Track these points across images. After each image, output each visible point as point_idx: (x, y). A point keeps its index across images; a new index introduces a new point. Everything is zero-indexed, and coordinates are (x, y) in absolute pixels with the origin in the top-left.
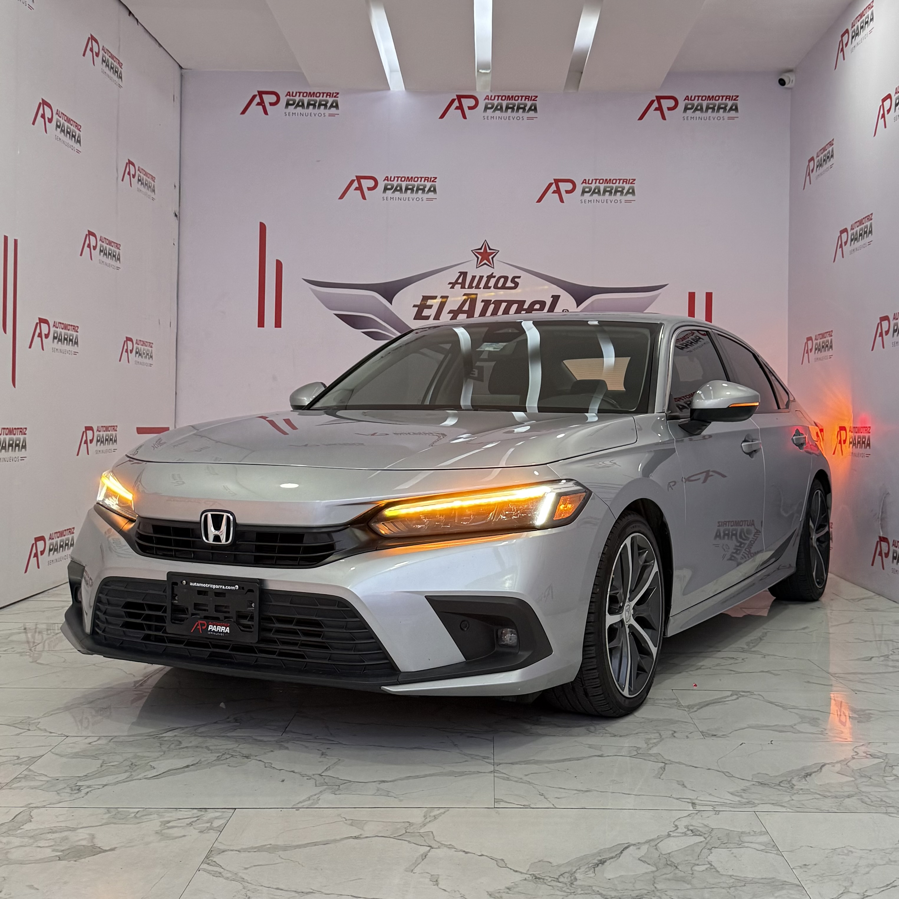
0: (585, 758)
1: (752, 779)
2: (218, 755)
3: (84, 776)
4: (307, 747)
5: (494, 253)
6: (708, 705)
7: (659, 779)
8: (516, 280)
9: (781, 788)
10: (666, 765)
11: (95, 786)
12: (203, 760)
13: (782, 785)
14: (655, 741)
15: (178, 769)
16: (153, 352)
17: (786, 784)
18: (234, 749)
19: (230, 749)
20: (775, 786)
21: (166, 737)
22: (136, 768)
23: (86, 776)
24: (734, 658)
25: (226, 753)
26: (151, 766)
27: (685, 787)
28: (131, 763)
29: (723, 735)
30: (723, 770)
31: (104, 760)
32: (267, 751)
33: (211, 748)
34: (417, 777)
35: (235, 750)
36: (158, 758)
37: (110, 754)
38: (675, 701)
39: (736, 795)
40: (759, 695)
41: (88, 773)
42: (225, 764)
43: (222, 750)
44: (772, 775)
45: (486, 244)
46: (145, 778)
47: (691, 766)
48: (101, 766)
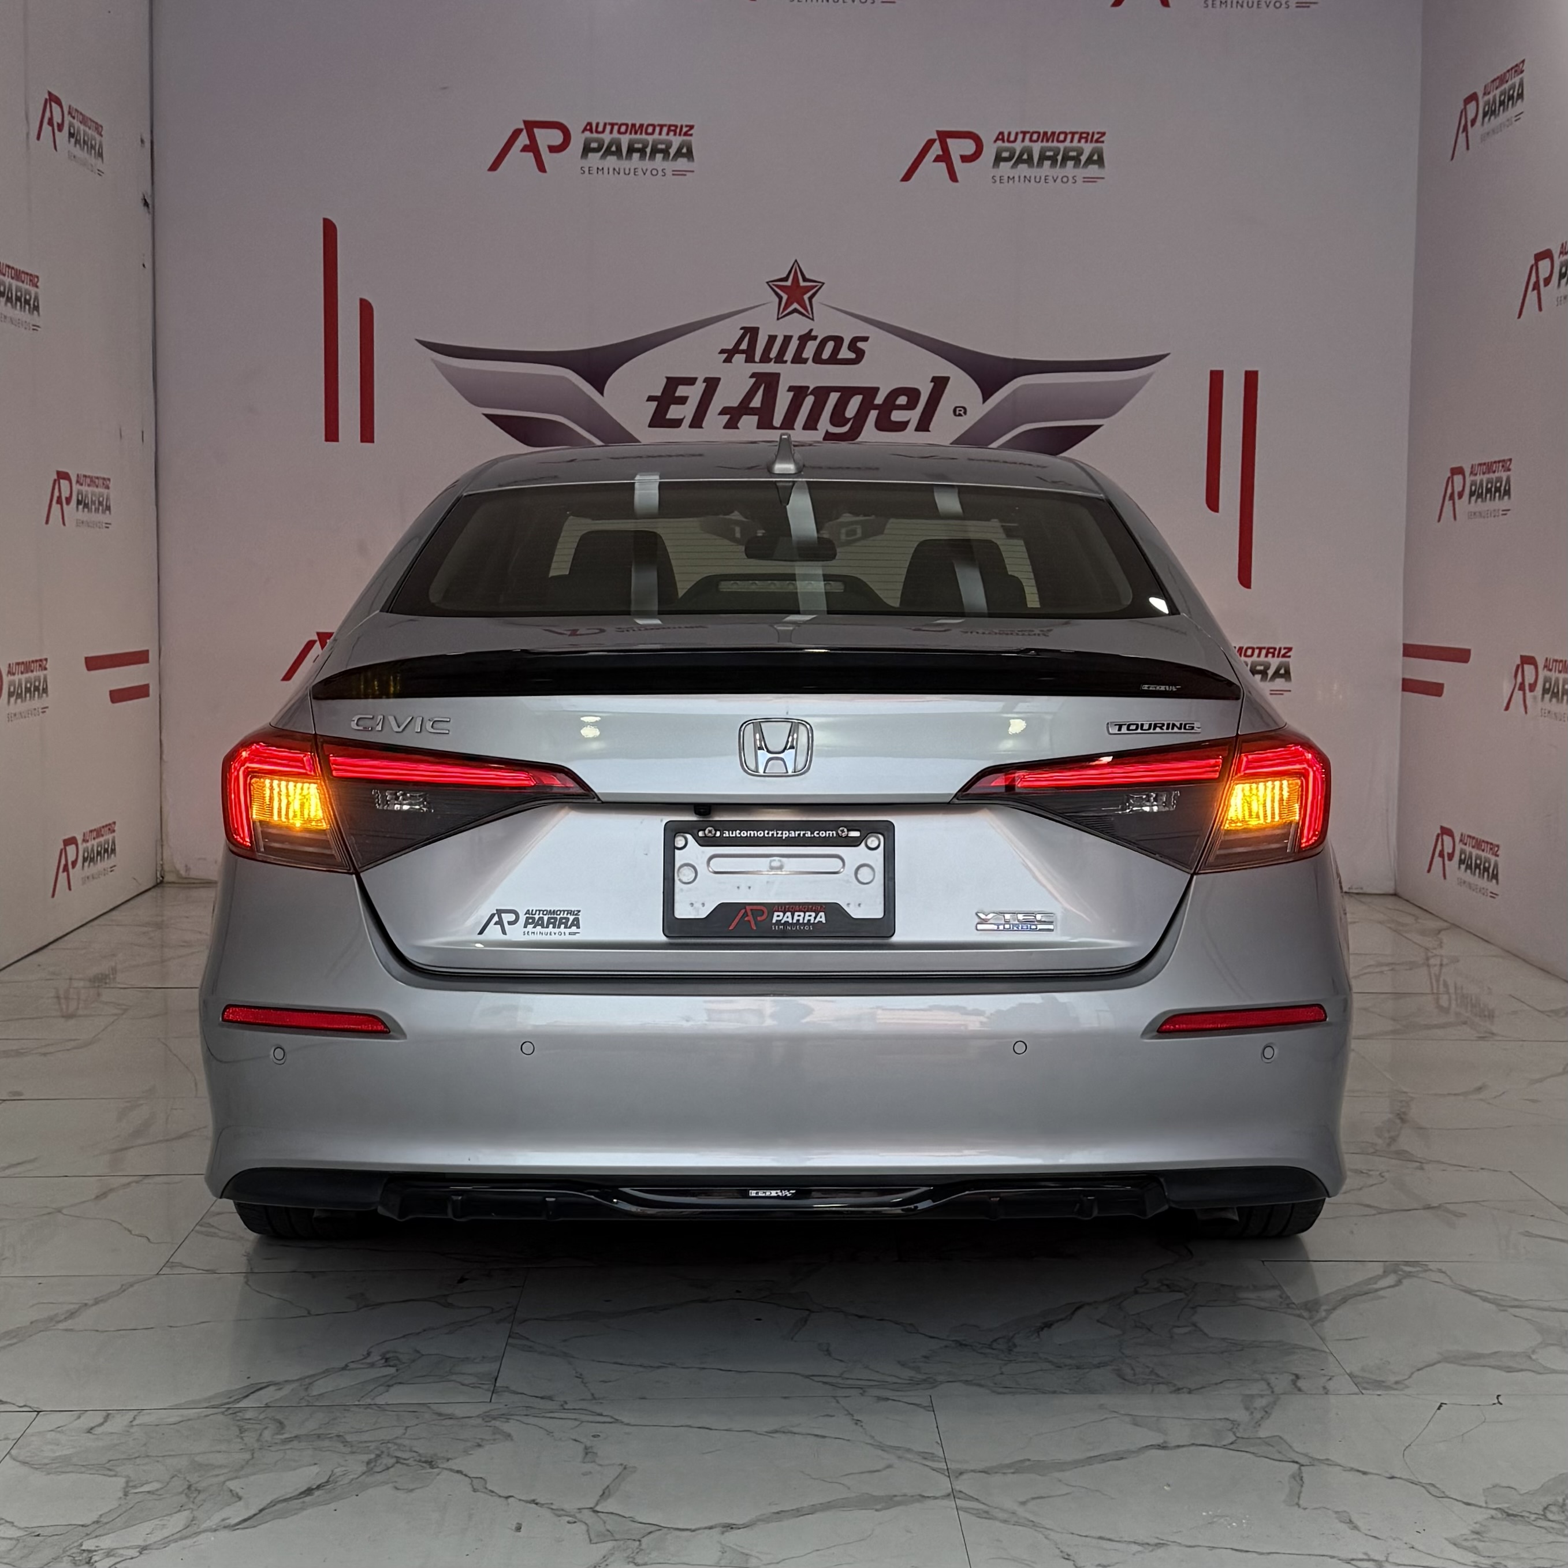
0: (1133, 1452)
1: (1486, 1503)
2: (366, 1458)
3: (94, 1523)
4: (549, 1433)
5: (814, 287)
6: (1344, 1300)
7: (1296, 1507)
8: (860, 345)
9: (1550, 1524)
10: (1302, 1468)
11: (121, 1552)
12: (338, 1471)
13: (1550, 1516)
14: (1263, 1402)
15: (290, 1499)
16: (112, 497)
17: (1559, 1513)
18: (398, 1441)
19: (388, 1442)
20: (1537, 1519)
21: (246, 1409)
22: (202, 1496)
23: (97, 1522)
24: (1362, 1172)
25: (382, 1452)
26: (231, 1491)
27: (1356, 1528)
28: (186, 1487)
29: (1397, 1383)
30: (1421, 1481)
31: (128, 1477)
32: (469, 1444)
33: (349, 1438)
34: (799, 1513)
35: (399, 1445)
36: (242, 1467)
37: (138, 1461)
38: (1278, 1292)
39: (1465, 1548)
40: (1440, 1271)
41: (101, 1516)
42: (385, 1483)
43: (373, 1446)
44: (1522, 1492)
45: (796, 270)
46: (225, 1527)
47: (1352, 1469)
48: (126, 1494)
